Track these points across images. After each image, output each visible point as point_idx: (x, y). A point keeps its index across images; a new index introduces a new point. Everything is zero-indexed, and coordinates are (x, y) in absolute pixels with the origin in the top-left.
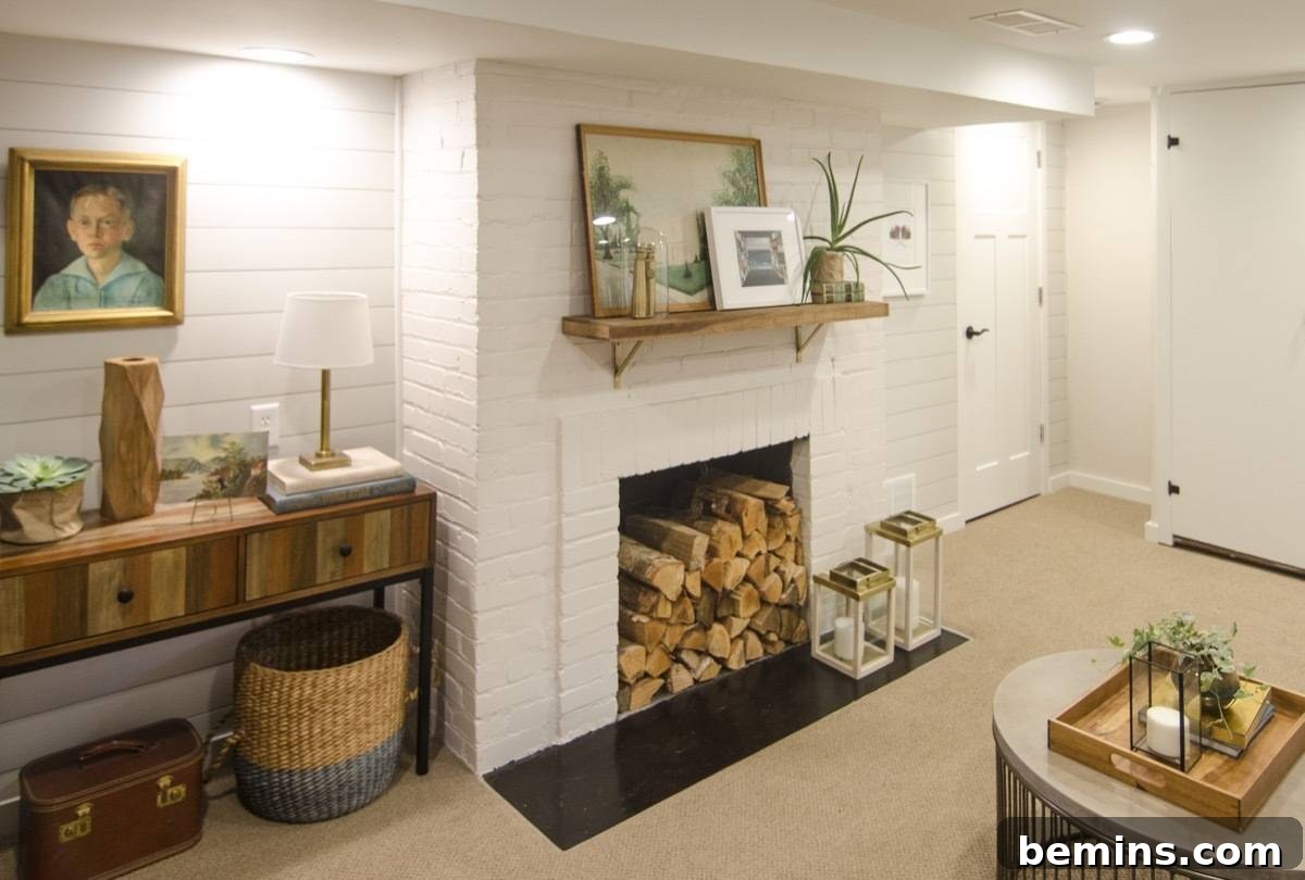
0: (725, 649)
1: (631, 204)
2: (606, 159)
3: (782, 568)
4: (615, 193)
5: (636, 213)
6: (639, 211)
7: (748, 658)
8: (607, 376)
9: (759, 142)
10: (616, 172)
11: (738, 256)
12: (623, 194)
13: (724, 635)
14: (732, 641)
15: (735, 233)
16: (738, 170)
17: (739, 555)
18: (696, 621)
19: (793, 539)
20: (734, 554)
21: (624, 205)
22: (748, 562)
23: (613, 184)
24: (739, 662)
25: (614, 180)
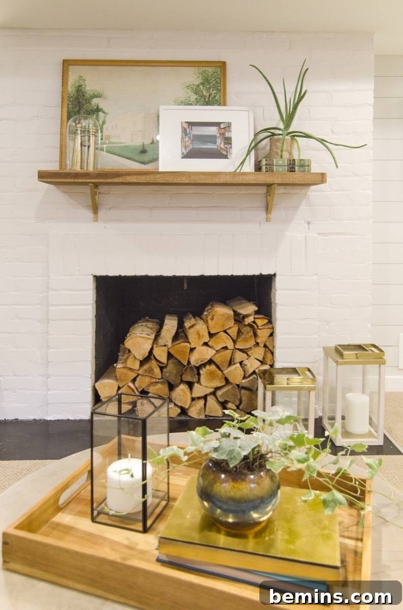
0: (186, 402)
1: (100, 106)
2: (84, 80)
3: (245, 362)
4: (88, 101)
5: (103, 112)
6: (106, 111)
7: (206, 414)
8: (89, 214)
9: (224, 63)
10: (90, 87)
11: (182, 138)
12: (95, 101)
13: (185, 392)
14: (193, 399)
15: (182, 123)
16: (203, 84)
17: (206, 344)
18: (162, 378)
19: (262, 345)
20: (202, 343)
21: (95, 107)
22: (214, 352)
23: (88, 96)
24: (199, 413)
25: (88, 93)
